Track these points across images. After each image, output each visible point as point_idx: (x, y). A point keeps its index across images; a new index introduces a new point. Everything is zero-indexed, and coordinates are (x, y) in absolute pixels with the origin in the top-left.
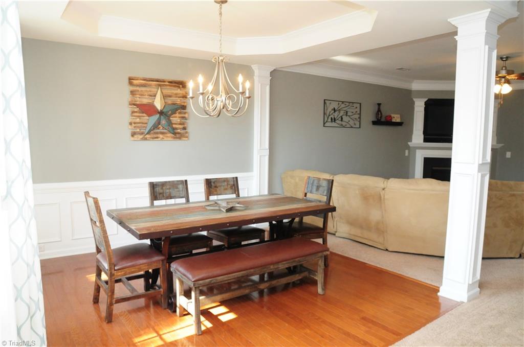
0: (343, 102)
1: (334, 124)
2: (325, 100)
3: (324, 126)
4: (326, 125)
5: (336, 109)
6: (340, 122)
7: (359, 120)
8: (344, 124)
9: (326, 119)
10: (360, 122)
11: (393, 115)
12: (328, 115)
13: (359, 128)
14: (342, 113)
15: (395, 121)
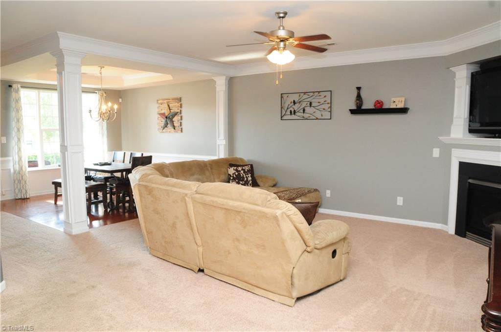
0: (305, 93)
1: (293, 117)
2: (281, 94)
3: (281, 119)
4: (283, 118)
5: (296, 101)
6: (302, 114)
7: (329, 110)
8: (306, 115)
9: (284, 112)
10: (331, 112)
11: (393, 99)
12: (286, 109)
13: (330, 119)
14: (304, 105)
15: (395, 107)
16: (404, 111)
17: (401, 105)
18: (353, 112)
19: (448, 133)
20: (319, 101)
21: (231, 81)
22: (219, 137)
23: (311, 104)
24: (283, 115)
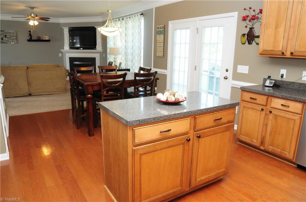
0: (2, 31)
6: (1, 41)
7: (16, 39)
11: (44, 36)
13: (17, 43)
14: (2, 36)
15: (45, 39)
16: (49, 41)
17: (47, 39)
18: (28, 41)
19: (63, 49)
20: (10, 35)
23: (6, 36)
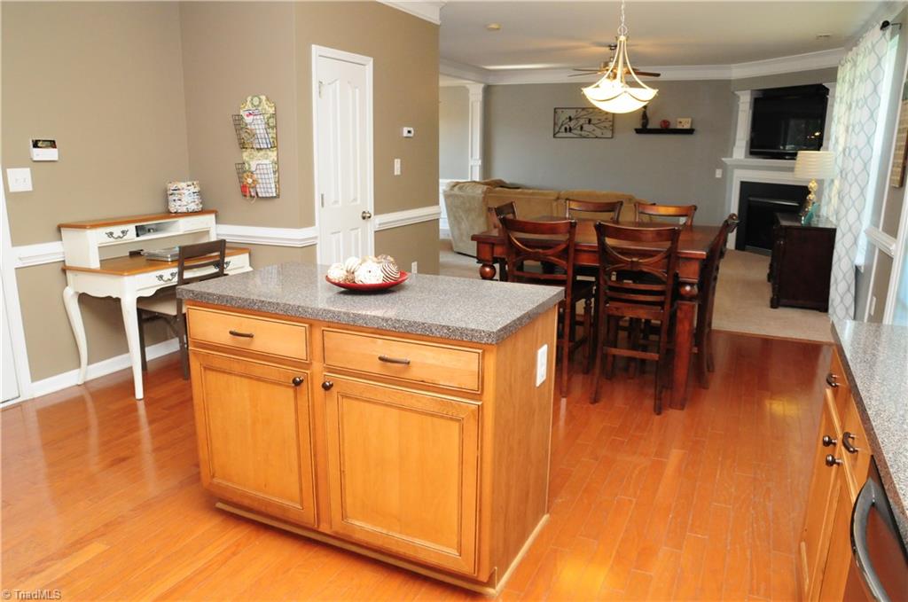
0: (583, 109)
1: (569, 134)
2: (555, 109)
3: (554, 137)
4: (557, 135)
5: (572, 117)
6: (580, 132)
7: (611, 128)
8: (584, 133)
9: (557, 129)
10: (612, 130)
11: (679, 120)
12: (560, 125)
13: (612, 138)
14: (582, 122)
15: (681, 128)
16: (690, 132)
17: (687, 126)
18: (638, 131)
19: (731, 156)
20: (599, 118)
21: (488, 91)
22: (472, 156)
23: (590, 121)
24: (556, 131)
